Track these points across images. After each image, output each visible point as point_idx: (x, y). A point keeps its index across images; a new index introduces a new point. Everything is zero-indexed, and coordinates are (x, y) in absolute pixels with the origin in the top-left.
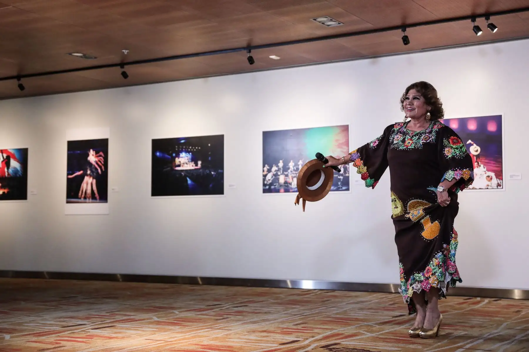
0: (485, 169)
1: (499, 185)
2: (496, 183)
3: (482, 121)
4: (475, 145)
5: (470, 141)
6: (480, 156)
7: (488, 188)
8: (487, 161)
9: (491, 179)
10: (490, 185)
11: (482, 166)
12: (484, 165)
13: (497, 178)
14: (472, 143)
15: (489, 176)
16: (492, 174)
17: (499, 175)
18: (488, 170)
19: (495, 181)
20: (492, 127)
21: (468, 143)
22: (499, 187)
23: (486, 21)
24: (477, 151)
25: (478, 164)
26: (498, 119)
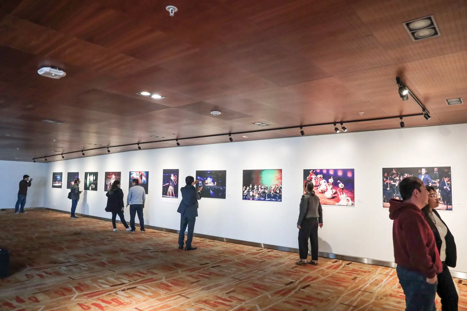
0: (346, 196)
1: (352, 204)
2: (351, 203)
3: (345, 171)
4: (341, 183)
5: (339, 181)
6: (344, 189)
7: (347, 206)
8: (347, 192)
9: (349, 201)
10: (348, 204)
11: (345, 194)
12: (346, 193)
13: (351, 201)
14: (340, 182)
15: (348, 199)
16: (349, 199)
17: (353, 199)
18: (348, 196)
19: (351, 202)
20: (349, 175)
21: (338, 182)
22: (352, 205)
23: (341, 125)
24: (342, 186)
25: (343, 193)
26: (352, 171)
